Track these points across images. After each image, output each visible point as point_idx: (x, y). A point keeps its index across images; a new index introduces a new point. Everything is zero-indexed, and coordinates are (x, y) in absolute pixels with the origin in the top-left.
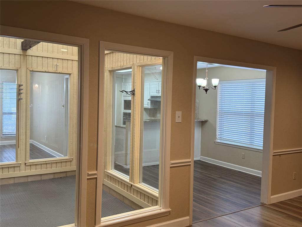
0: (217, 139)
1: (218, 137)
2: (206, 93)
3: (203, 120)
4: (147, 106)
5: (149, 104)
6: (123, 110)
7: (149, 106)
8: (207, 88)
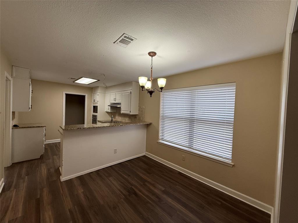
0: (159, 139)
1: (160, 137)
2: (151, 97)
3: (148, 123)
4: (108, 110)
5: (109, 109)
6: (92, 113)
7: (109, 111)
8: (152, 90)
